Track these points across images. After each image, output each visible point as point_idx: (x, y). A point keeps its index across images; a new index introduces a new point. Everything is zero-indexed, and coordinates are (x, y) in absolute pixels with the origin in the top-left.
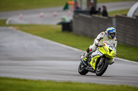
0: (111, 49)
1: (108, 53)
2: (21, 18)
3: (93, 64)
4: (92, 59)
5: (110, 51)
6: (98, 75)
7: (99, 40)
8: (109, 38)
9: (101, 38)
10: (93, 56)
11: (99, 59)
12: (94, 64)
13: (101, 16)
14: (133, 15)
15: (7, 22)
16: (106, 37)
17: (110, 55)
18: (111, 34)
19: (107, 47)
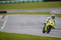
0: (52, 23)
1: (51, 25)
2: (57, 11)
5: (52, 24)
7: (48, 20)
9: (49, 19)
11: (48, 27)
12: (46, 29)
15: (50, 13)
16: (51, 18)
17: (52, 25)
19: (51, 22)
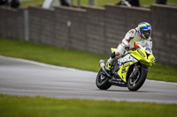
1: (146, 59)
3: (122, 75)
4: (121, 67)
6: (131, 90)
7: (129, 41)
8: (142, 37)
9: (131, 38)
10: (123, 64)
12: (124, 75)
13: (9, 8)
14: (51, 6)
16: (137, 36)
17: (148, 61)
18: (144, 32)
19: (143, 50)
